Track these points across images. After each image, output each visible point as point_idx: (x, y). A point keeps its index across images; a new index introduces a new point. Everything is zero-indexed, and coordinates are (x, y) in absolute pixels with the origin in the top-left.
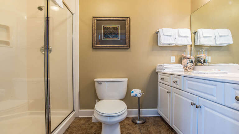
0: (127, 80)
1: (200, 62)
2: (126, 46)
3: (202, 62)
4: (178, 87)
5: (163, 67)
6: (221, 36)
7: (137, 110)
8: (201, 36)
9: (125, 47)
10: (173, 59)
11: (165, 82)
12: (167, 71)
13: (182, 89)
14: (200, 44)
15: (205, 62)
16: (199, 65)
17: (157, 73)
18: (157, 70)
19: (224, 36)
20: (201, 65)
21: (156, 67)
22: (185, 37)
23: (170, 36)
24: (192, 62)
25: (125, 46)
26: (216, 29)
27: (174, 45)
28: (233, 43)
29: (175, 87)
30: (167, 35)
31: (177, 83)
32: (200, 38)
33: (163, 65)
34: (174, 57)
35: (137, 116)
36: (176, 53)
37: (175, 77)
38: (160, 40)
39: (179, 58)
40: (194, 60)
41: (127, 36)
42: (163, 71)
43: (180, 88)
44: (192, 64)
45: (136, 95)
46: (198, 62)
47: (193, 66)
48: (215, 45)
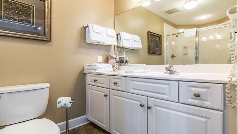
0: (49, 86)
1: (123, 62)
2: (46, 37)
3: (125, 62)
4: (119, 88)
5: (94, 67)
6: (135, 41)
7: (65, 122)
8: (123, 39)
9: (43, 39)
10: (100, 58)
11: (98, 84)
12: (99, 71)
13: (125, 91)
14: (123, 45)
15: (127, 62)
16: (122, 65)
17: (85, 74)
18: (84, 71)
19: (137, 41)
20: (124, 65)
21: (84, 67)
22: (112, 37)
23: (99, 33)
24: (118, 62)
25: (44, 37)
26: (132, 35)
27: (102, 44)
28: (142, 48)
29: (115, 89)
30: (96, 32)
31: (117, 84)
32: (122, 40)
33: (94, 64)
34: (101, 57)
35: (65, 131)
36: (103, 52)
37: (114, 78)
38: (89, 36)
39: (105, 58)
40: (119, 61)
41: (46, 23)
42: (94, 71)
43: (122, 90)
44: (118, 64)
45: (65, 105)
46: (122, 62)
47: (118, 66)
48: (132, 48)
